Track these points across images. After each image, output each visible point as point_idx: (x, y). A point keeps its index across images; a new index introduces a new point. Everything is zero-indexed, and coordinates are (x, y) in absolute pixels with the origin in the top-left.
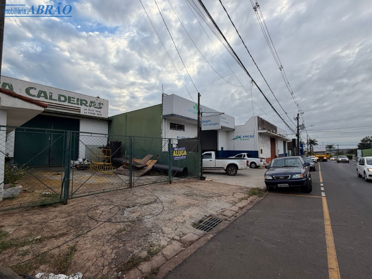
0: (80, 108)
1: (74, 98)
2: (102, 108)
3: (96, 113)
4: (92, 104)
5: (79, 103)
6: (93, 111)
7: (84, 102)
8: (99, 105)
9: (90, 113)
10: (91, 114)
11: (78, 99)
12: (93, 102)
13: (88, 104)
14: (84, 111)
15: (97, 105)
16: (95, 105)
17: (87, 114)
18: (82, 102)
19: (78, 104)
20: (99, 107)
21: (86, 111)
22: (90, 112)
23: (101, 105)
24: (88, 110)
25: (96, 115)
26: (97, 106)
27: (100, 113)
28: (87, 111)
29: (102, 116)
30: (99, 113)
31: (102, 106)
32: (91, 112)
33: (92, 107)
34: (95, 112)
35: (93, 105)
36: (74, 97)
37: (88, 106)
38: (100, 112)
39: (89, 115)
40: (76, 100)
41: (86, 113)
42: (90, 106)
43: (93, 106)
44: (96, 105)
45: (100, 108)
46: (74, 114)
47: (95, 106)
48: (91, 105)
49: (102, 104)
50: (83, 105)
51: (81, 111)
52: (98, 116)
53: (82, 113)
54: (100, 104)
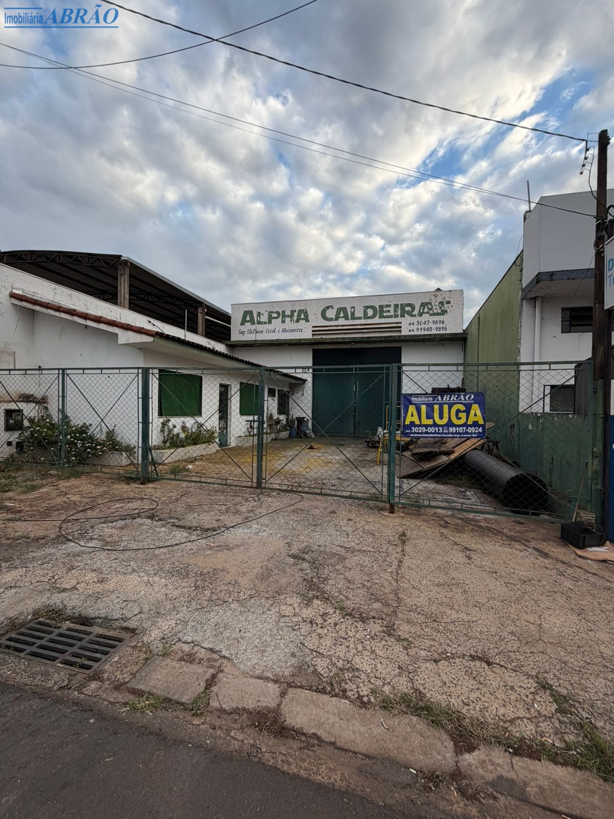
0: (401, 323)
1: (390, 306)
2: (446, 311)
3: (434, 326)
4: (423, 309)
5: (399, 312)
6: (427, 322)
7: (408, 309)
8: (440, 307)
9: (420, 330)
10: (423, 330)
11: (396, 306)
12: (427, 303)
13: (416, 312)
14: (409, 327)
15: (436, 309)
16: (430, 309)
17: (416, 333)
18: (405, 309)
19: (396, 316)
20: (439, 311)
21: (412, 327)
22: (419, 327)
23: (446, 305)
24: (416, 323)
25: (434, 332)
26: (435, 311)
27: (444, 325)
28: (414, 327)
29: (448, 332)
30: (441, 325)
31: (448, 307)
32: (423, 326)
33: (424, 315)
34: (430, 325)
35: (426, 310)
36: (389, 304)
37: (415, 316)
38: (443, 322)
39: (419, 333)
40: (392, 309)
41: (413, 331)
42: (421, 314)
43: (427, 313)
44: (434, 307)
45: (444, 312)
46: (382, 337)
47: (431, 312)
48: (421, 311)
49: (448, 302)
50: (406, 315)
51: (402, 329)
52: (438, 332)
53: (405, 332)
54: (443, 305)
